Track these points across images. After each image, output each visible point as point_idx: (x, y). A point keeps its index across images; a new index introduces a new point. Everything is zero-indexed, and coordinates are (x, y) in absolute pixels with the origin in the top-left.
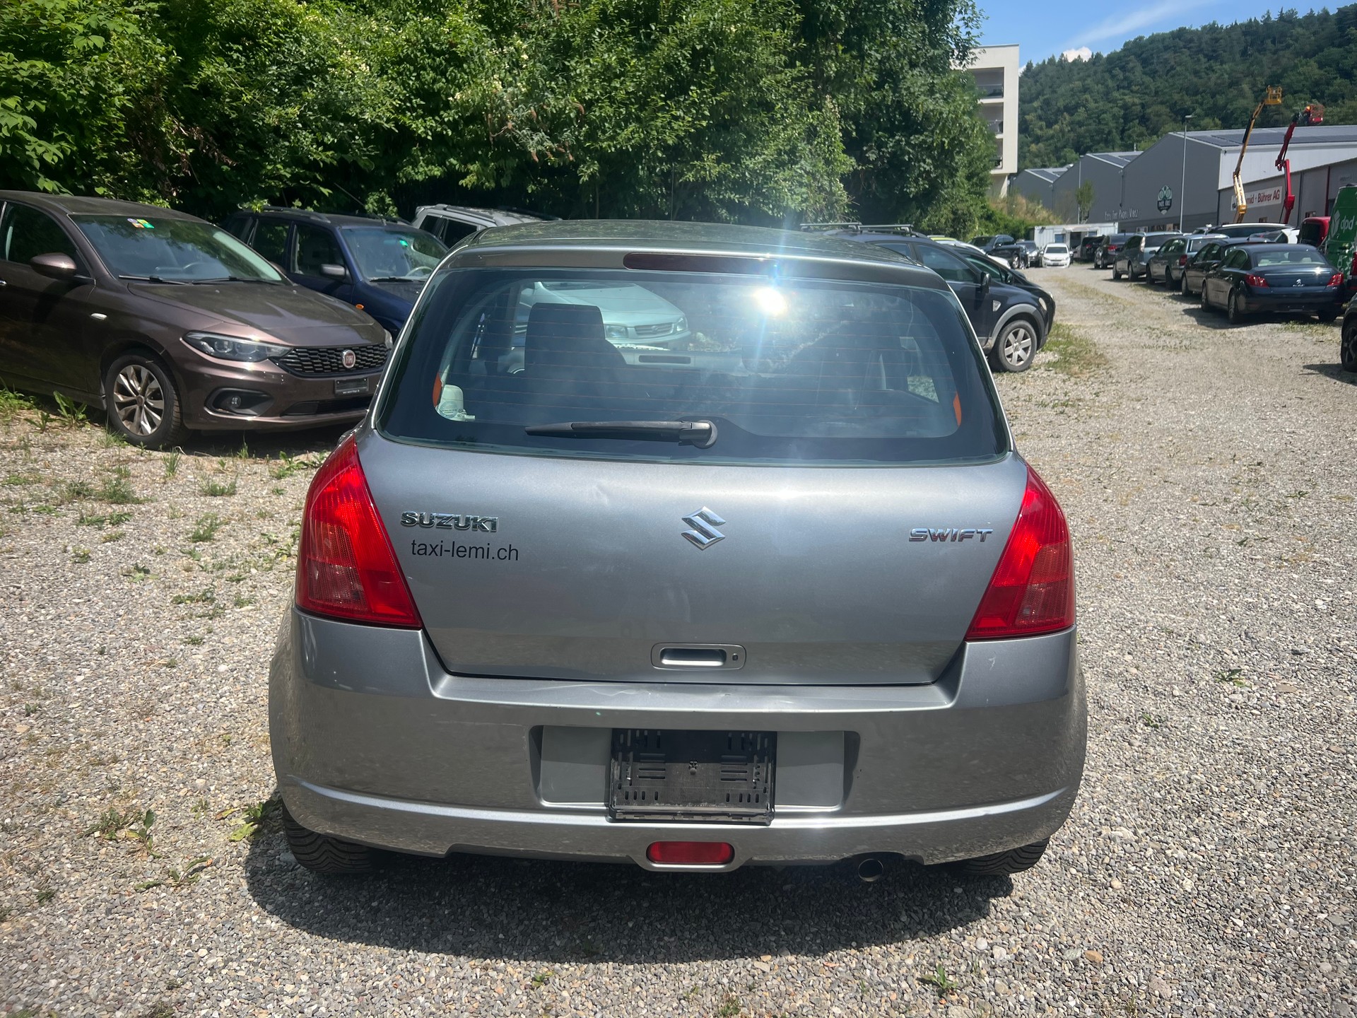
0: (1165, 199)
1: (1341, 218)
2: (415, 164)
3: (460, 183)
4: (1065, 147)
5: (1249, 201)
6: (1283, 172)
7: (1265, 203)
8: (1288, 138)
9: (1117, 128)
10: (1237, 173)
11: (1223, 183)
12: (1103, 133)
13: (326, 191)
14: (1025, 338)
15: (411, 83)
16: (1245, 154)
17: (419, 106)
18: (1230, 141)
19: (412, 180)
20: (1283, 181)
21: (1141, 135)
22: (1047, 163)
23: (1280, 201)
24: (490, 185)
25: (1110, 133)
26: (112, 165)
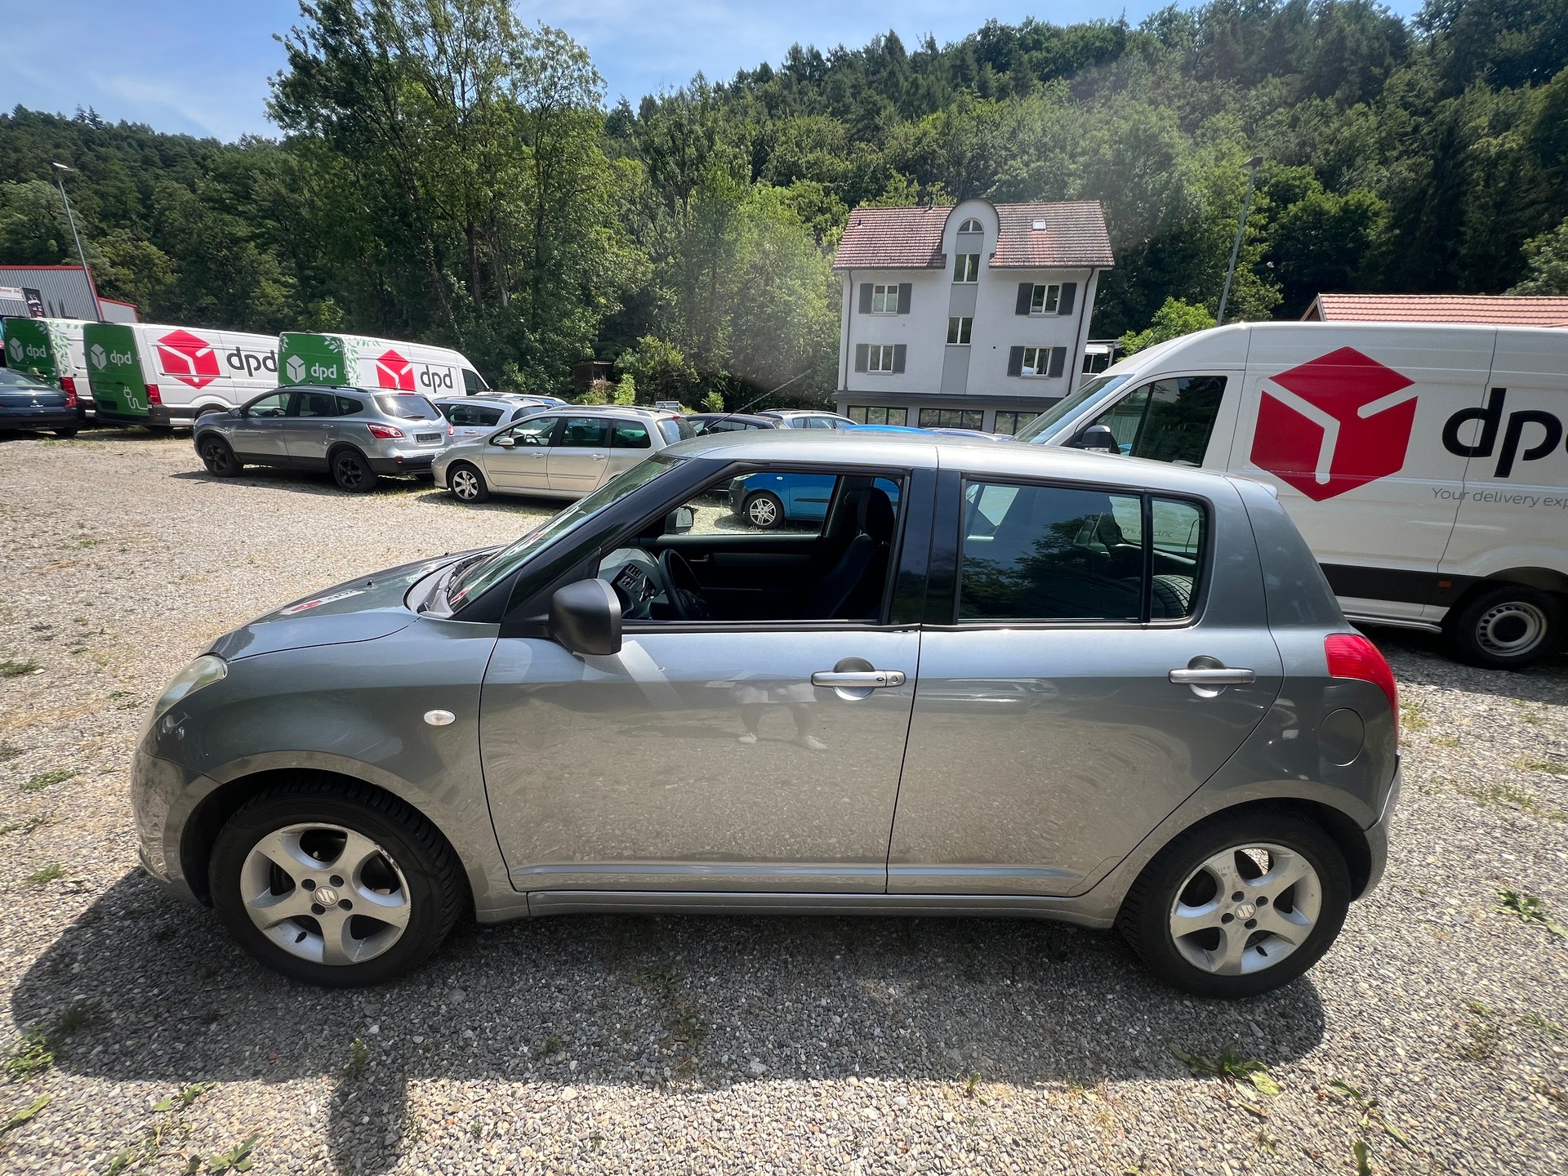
1: (24, 346)
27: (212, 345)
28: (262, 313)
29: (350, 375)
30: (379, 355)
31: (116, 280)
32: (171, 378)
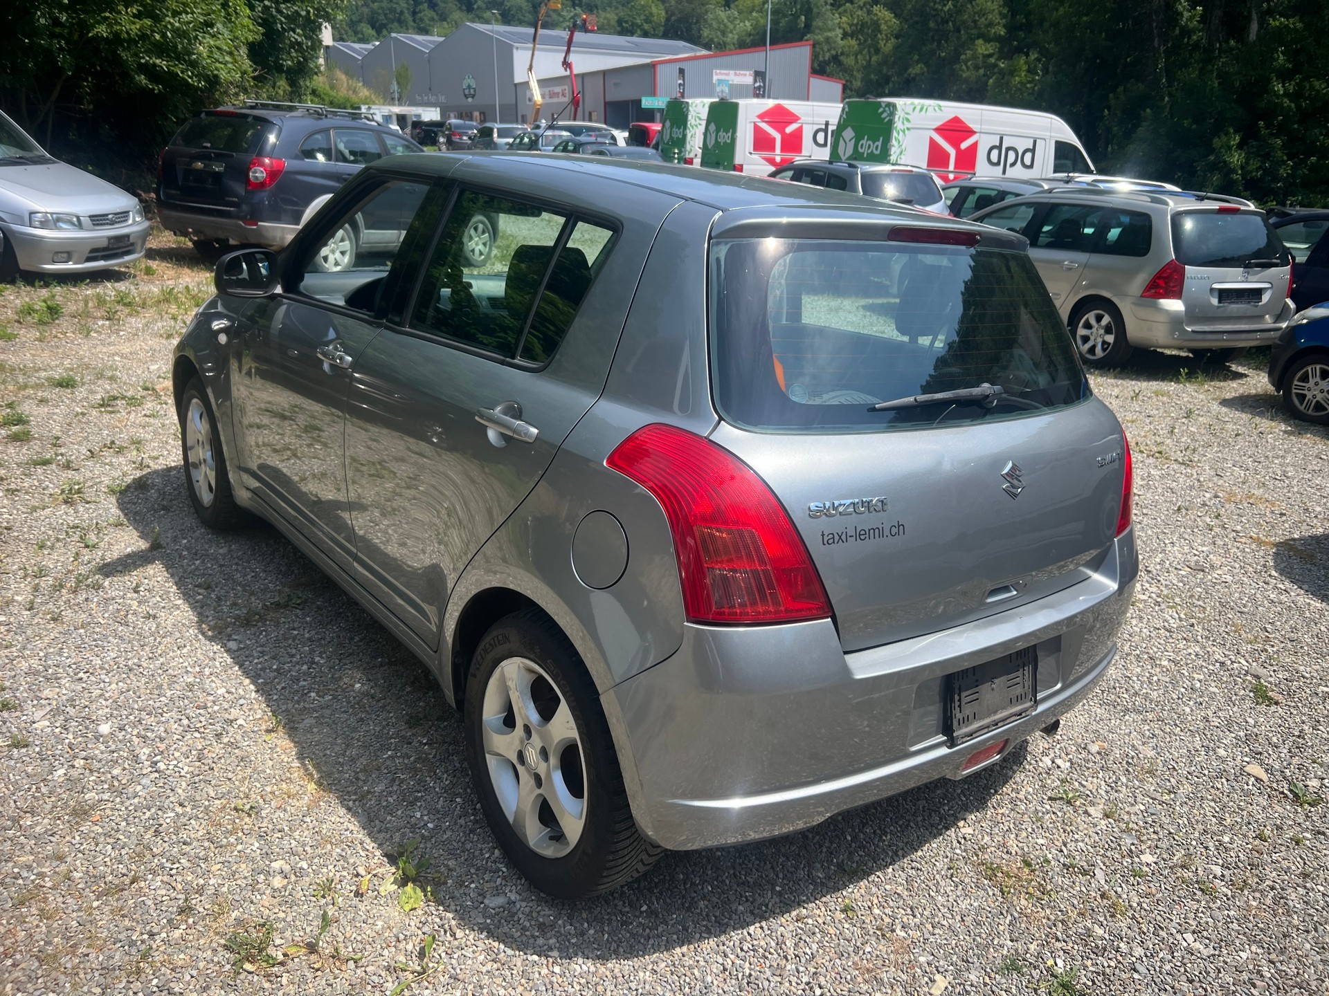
0: (469, 87)
1: (672, 127)
4: (360, 21)
5: (543, 96)
6: (568, 73)
7: (555, 100)
8: (570, 43)
9: (408, 9)
10: (530, 69)
11: (518, 79)
12: (395, 12)
14: (483, 232)
16: (536, 53)
18: (522, 39)
20: (568, 81)
21: (432, 19)
22: (345, 36)
23: (567, 99)
25: (402, 13)
27: (803, 119)
28: (966, 81)
29: (893, 150)
30: (938, 124)
31: (842, 54)
32: (756, 157)
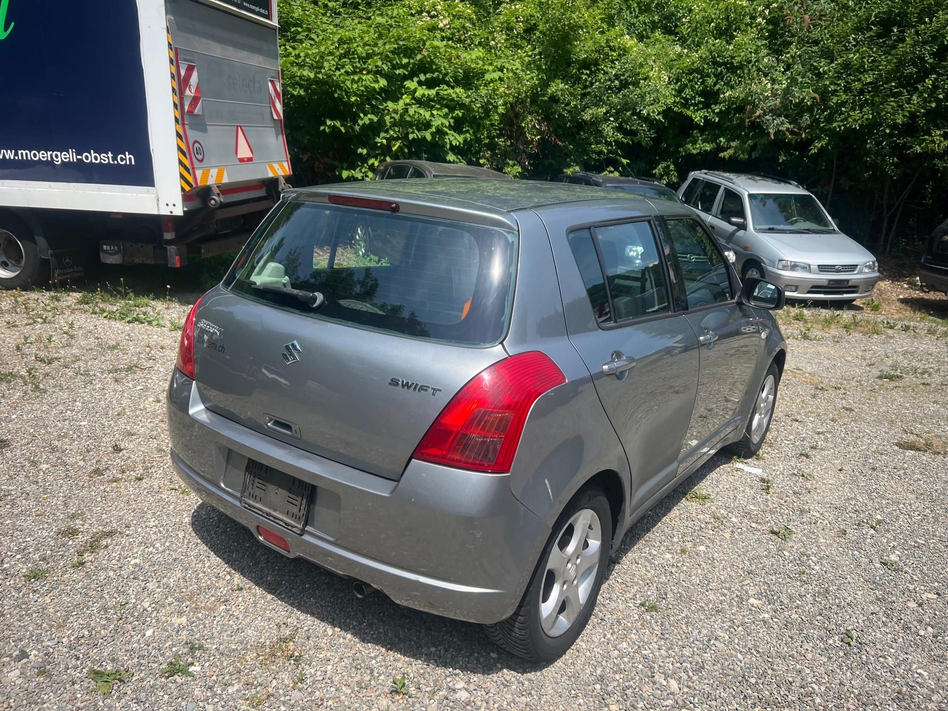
2: (694, 142)
3: (720, 155)
13: (625, 161)
15: (697, 86)
17: (700, 102)
19: (689, 153)
24: (743, 156)
26: (492, 146)
